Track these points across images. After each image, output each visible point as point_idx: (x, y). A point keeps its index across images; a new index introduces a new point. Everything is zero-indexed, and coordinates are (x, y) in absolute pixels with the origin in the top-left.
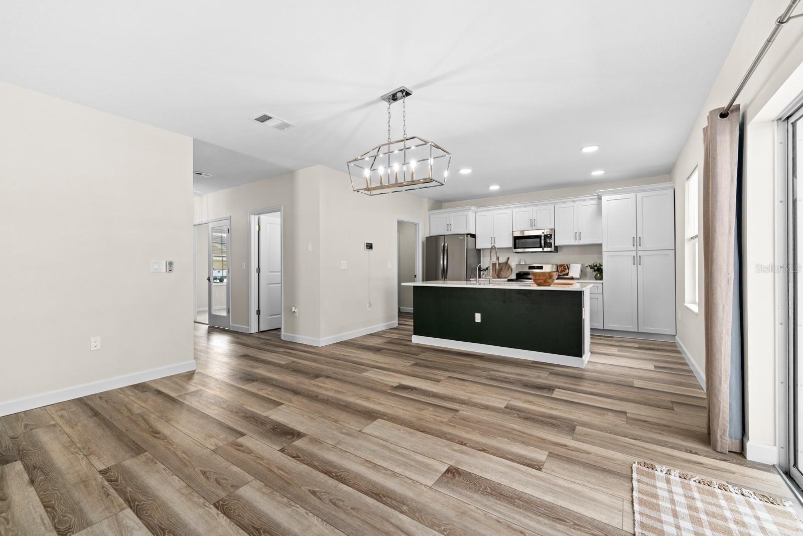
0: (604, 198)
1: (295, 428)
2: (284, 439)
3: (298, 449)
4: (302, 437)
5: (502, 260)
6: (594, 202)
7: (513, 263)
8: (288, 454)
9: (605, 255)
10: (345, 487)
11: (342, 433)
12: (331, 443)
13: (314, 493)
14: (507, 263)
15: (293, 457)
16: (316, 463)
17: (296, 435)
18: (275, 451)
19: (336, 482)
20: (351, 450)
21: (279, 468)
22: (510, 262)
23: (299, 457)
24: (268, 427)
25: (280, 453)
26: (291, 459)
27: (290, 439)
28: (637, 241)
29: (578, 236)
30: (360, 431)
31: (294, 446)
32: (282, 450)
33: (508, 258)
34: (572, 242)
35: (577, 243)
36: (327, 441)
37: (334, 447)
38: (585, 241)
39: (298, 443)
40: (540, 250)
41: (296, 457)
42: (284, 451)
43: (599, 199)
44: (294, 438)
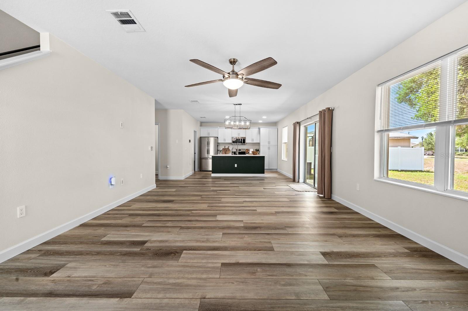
0: (261, 129)
5: (227, 147)
6: (257, 129)
7: (230, 148)
9: (261, 146)
14: (228, 148)
22: (229, 148)
28: (269, 143)
29: (253, 140)
33: (229, 147)
34: (251, 142)
35: (252, 142)
38: (255, 142)
40: (241, 144)
43: (259, 129)
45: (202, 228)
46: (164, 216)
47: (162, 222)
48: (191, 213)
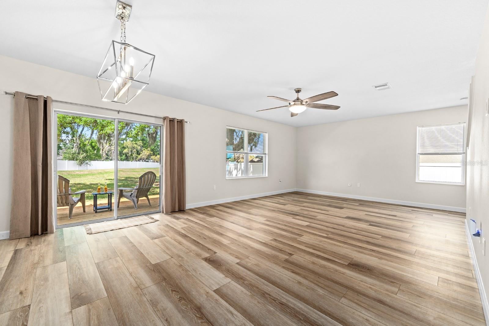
1: (208, 264)
2: (214, 258)
3: (208, 253)
4: (204, 258)
8: (213, 251)
10: (195, 239)
11: (182, 258)
12: (191, 253)
13: (205, 239)
15: (210, 249)
16: (201, 246)
17: (207, 260)
18: (218, 253)
19: (197, 240)
20: (184, 249)
21: (217, 246)
23: (208, 249)
24: (224, 267)
25: (216, 251)
26: (212, 249)
27: (212, 258)
30: (172, 258)
31: (209, 254)
32: (215, 253)
36: (193, 254)
37: (191, 251)
39: (207, 255)
41: (209, 249)
42: (214, 252)
44: (209, 258)
45: (327, 222)
46: (361, 240)
47: (362, 234)
48: (328, 235)
